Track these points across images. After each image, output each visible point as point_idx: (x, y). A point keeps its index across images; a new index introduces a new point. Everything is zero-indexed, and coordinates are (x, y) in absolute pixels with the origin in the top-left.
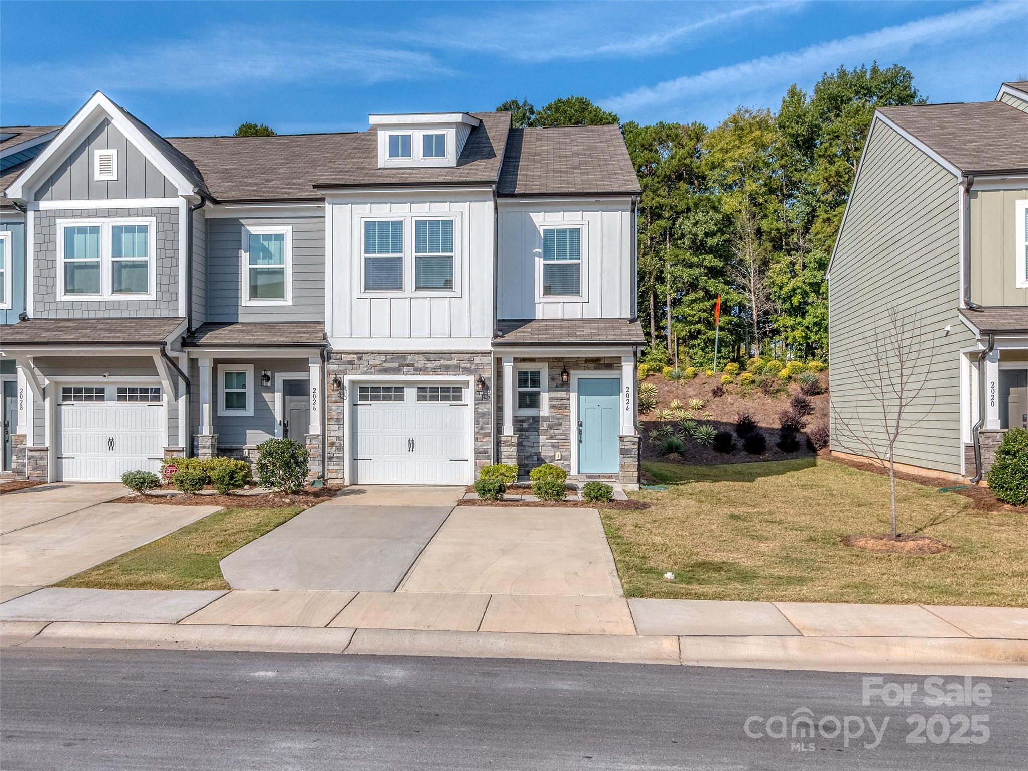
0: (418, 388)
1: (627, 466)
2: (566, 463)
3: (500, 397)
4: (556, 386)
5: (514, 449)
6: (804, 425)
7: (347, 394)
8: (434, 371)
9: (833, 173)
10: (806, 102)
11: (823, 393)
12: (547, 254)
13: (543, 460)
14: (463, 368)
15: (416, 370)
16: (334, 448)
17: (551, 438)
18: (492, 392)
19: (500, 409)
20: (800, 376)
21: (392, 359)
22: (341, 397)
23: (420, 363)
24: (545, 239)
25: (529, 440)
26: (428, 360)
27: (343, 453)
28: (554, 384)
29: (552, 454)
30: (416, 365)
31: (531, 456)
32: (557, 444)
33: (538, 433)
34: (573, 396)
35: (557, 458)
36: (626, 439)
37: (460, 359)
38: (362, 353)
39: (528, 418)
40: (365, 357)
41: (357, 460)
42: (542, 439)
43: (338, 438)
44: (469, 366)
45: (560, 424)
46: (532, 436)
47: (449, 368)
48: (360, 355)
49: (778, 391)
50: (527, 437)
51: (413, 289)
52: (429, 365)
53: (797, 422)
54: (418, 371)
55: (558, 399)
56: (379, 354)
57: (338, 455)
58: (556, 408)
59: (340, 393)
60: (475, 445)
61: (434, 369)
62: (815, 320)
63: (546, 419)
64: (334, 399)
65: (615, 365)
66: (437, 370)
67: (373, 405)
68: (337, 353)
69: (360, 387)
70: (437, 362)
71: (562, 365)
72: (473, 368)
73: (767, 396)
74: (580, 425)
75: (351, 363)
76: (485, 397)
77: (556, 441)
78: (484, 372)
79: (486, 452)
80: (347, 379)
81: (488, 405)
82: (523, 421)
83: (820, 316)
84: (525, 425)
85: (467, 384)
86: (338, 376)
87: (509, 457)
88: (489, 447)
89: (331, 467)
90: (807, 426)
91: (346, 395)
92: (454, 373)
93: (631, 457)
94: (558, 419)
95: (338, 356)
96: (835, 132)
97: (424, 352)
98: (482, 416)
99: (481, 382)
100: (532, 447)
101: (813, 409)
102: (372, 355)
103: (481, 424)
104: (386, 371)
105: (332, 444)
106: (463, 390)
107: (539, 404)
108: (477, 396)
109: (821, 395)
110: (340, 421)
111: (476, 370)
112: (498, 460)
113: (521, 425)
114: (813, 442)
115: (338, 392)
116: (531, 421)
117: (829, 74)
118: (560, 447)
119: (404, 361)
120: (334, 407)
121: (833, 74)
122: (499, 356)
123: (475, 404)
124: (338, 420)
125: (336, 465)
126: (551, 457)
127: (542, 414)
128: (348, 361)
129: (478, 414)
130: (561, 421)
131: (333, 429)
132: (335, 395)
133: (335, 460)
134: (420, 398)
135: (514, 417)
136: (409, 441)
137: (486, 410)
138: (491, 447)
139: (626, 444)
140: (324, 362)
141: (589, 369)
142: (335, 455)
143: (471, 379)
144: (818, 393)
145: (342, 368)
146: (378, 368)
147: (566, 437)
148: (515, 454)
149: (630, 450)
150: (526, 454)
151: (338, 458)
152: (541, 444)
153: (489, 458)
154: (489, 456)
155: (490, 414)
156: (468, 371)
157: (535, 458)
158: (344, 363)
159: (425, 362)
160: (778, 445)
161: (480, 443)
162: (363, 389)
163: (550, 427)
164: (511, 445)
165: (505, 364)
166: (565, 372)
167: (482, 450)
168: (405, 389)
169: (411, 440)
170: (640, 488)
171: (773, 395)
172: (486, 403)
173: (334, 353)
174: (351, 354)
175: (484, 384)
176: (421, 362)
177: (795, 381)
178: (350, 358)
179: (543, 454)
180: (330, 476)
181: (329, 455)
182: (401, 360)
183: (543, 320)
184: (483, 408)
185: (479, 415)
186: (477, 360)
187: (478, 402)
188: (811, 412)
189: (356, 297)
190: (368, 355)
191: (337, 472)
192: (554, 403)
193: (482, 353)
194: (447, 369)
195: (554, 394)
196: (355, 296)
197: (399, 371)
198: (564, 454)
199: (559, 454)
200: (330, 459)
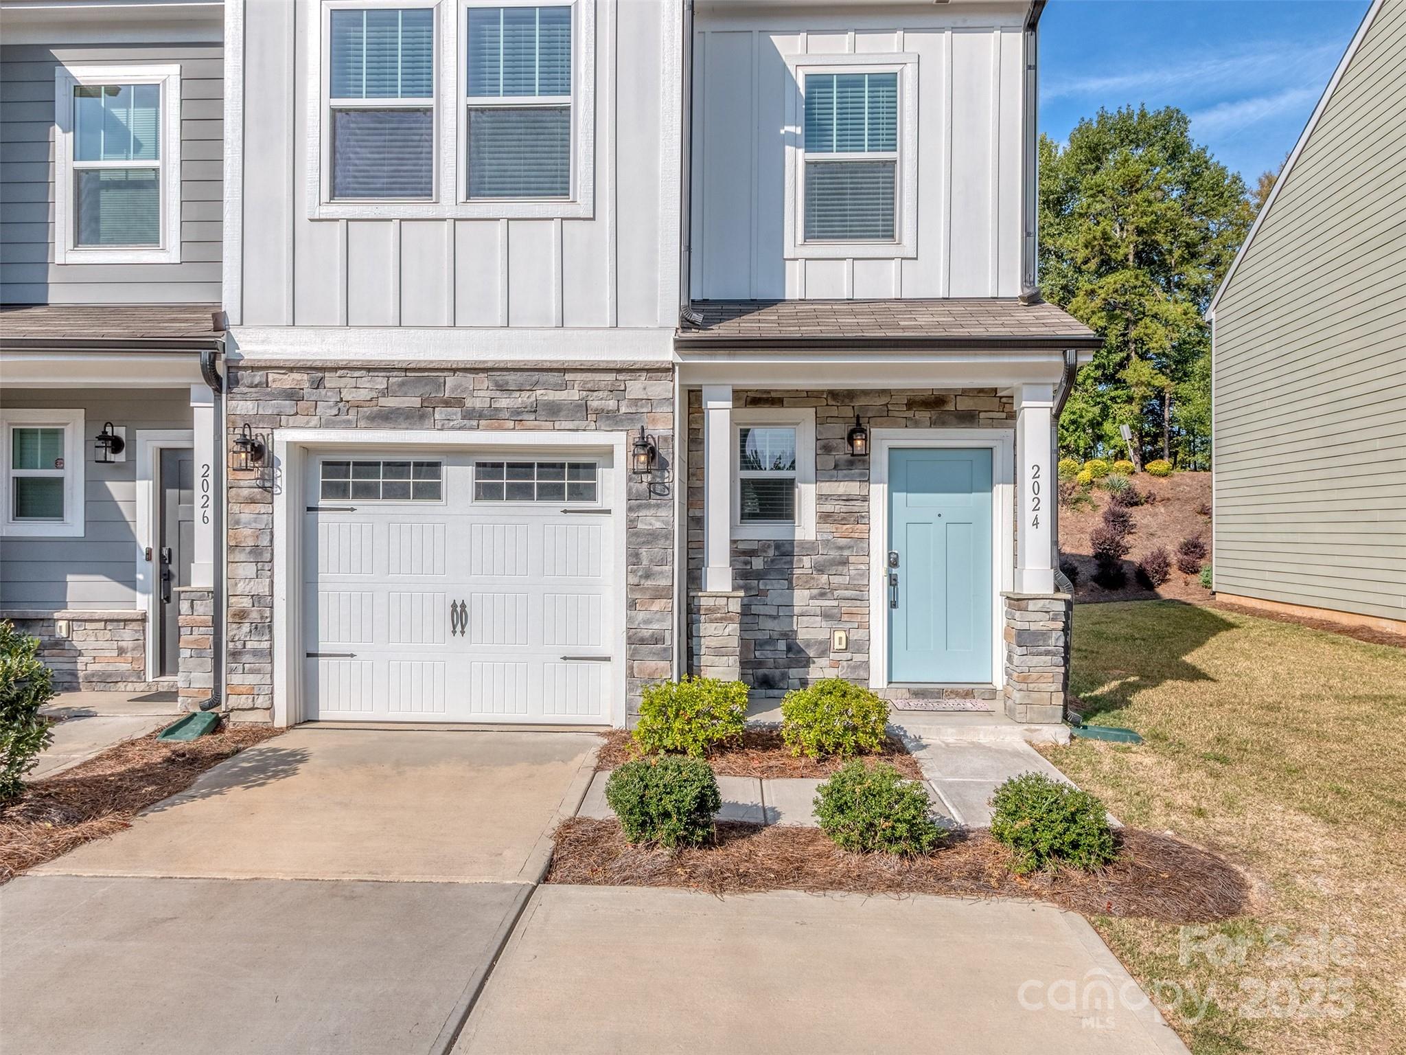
0: (478, 465)
1: (1035, 676)
2: (858, 658)
3: (695, 494)
4: (836, 467)
5: (734, 628)
6: (1126, 550)
7: (282, 480)
8: (518, 417)
9: (1098, 234)
10: (1058, 155)
11: (1142, 504)
12: (814, 135)
13: (801, 651)
14: (599, 412)
15: (470, 415)
16: (246, 628)
17: (822, 595)
18: (675, 477)
19: (695, 522)
20: (1107, 480)
21: (402, 384)
22: (263, 488)
23: (480, 395)
24: (809, 101)
25: (768, 600)
26: (502, 388)
27: (271, 639)
28: (830, 461)
29: (823, 635)
30: (469, 403)
31: (771, 641)
32: (836, 611)
33: (790, 582)
34: (878, 492)
35: (837, 646)
36: (1032, 606)
37: (589, 386)
38: (323, 369)
39: (765, 545)
40: (331, 380)
41: (316, 655)
42: (800, 597)
43: (256, 598)
44: (612, 404)
45: (845, 562)
46: (775, 590)
47: (559, 410)
48: (318, 372)
49: (1078, 501)
50: (762, 593)
51: (462, 196)
52: (503, 402)
53: (1118, 545)
54: (474, 417)
55: (839, 498)
56: (369, 370)
57: (256, 645)
58: (835, 522)
59: (262, 478)
60: (630, 619)
61: (519, 413)
62: (1073, 417)
63: (809, 548)
64: (245, 492)
65: (982, 415)
66: (525, 417)
67: (360, 510)
68: (253, 368)
69: (325, 464)
70: (525, 394)
71: (848, 412)
72: (623, 410)
73: (1065, 507)
74: (893, 563)
75: (293, 395)
76: (656, 491)
77: (835, 603)
78: (654, 421)
79: (657, 639)
80: (282, 439)
81: (663, 513)
82: (752, 553)
83: (1078, 411)
84: (758, 563)
85: (607, 453)
86: (255, 431)
87: (719, 652)
88: (667, 625)
89: (236, 679)
90: (1130, 550)
91: (278, 482)
92: (570, 425)
93: (1047, 653)
94: (841, 548)
95: (258, 377)
96: (1099, 186)
97: (489, 365)
98: (648, 542)
99: (644, 446)
100: (775, 617)
101: (1134, 526)
102: (350, 374)
103: (645, 562)
104: (386, 418)
105: (241, 615)
106: (599, 471)
107: (793, 510)
108: (636, 487)
109: (1140, 507)
110: (261, 554)
111: (631, 417)
112: (690, 667)
113: (746, 563)
114: (1150, 574)
115: (258, 475)
116: (771, 553)
117: (1086, 120)
118: (845, 618)
119: (437, 391)
120: (246, 513)
121: (1091, 120)
122: (694, 382)
123: (630, 509)
124: (256, 550)
125: (252, 672)
126: (821, 643)
127: (799, 535)
128: (285, 390)
129: (637, 535)
130: (846, 553)
131: (243, 572)
132: (246, 483)
133: (246, 658)
134: (486, 492)
135: (733, 542)
136: (454, 606)
137: (658, 525)
138: (670, 624)
139: (1033, 616)
140: (218, 390)
141: (917, 424)
142: (249, 645)
143: (619, 441)
144: (1136, 504)
145: (269, 408)
146: (366, 411)
147: (859, 594)
148: (735, 642)
149: (1043, 635)
150: (759, 635)
151: (256, 653)
152: (796, 610)
153: (665, 655)
154: (665, 650)
155: (668, 536)
156: (610, 418)
157: (782, 645)
158: (274, 396)
159: (493, 394)
160: (1095, 579)
161: (641, 616)
162: (331, 467)
163: (820, 569)
164: (727, 618)
165: (711, 404)
166: (858, 430)
167: (646, 633)
168: (444, 468)
169: (459, 603)
170: (1072, 737)
171: (1073, 506)
172: (658, 506)
173: (245, 368)
174: (291, 369)
175: (652, 453)
176: (481, 393)
177: (1098, 487)
178: (288, 381)
179: (803, 635)
180: (234, 701)
181: (231, 645)
182: (428, 388)
183: (803, 301)
184: (650, 521)
185: (638, 540)
186: (636, 387)
187: (636, 502)
188: (1132, 531)
189: (307, 216)
190: (340, 373)
191: (252, 692)
192: (828, 507)
193: (648, 370)
194: (552, 412)
195: (828, 488)
196: (304, 214)
197: (422, 417)
198: (856, 635)
199: (843, 635)
200: (235, 655)
